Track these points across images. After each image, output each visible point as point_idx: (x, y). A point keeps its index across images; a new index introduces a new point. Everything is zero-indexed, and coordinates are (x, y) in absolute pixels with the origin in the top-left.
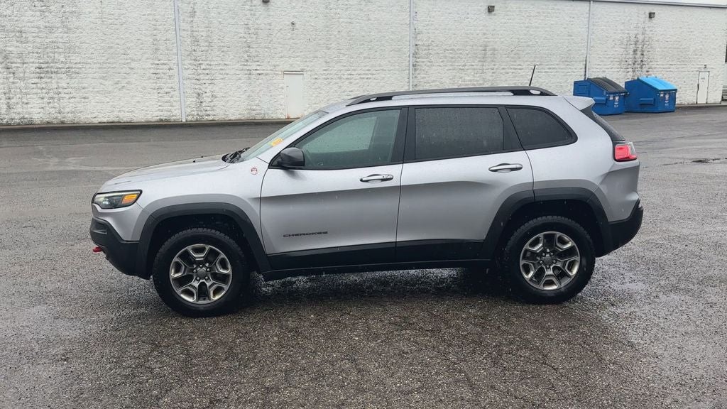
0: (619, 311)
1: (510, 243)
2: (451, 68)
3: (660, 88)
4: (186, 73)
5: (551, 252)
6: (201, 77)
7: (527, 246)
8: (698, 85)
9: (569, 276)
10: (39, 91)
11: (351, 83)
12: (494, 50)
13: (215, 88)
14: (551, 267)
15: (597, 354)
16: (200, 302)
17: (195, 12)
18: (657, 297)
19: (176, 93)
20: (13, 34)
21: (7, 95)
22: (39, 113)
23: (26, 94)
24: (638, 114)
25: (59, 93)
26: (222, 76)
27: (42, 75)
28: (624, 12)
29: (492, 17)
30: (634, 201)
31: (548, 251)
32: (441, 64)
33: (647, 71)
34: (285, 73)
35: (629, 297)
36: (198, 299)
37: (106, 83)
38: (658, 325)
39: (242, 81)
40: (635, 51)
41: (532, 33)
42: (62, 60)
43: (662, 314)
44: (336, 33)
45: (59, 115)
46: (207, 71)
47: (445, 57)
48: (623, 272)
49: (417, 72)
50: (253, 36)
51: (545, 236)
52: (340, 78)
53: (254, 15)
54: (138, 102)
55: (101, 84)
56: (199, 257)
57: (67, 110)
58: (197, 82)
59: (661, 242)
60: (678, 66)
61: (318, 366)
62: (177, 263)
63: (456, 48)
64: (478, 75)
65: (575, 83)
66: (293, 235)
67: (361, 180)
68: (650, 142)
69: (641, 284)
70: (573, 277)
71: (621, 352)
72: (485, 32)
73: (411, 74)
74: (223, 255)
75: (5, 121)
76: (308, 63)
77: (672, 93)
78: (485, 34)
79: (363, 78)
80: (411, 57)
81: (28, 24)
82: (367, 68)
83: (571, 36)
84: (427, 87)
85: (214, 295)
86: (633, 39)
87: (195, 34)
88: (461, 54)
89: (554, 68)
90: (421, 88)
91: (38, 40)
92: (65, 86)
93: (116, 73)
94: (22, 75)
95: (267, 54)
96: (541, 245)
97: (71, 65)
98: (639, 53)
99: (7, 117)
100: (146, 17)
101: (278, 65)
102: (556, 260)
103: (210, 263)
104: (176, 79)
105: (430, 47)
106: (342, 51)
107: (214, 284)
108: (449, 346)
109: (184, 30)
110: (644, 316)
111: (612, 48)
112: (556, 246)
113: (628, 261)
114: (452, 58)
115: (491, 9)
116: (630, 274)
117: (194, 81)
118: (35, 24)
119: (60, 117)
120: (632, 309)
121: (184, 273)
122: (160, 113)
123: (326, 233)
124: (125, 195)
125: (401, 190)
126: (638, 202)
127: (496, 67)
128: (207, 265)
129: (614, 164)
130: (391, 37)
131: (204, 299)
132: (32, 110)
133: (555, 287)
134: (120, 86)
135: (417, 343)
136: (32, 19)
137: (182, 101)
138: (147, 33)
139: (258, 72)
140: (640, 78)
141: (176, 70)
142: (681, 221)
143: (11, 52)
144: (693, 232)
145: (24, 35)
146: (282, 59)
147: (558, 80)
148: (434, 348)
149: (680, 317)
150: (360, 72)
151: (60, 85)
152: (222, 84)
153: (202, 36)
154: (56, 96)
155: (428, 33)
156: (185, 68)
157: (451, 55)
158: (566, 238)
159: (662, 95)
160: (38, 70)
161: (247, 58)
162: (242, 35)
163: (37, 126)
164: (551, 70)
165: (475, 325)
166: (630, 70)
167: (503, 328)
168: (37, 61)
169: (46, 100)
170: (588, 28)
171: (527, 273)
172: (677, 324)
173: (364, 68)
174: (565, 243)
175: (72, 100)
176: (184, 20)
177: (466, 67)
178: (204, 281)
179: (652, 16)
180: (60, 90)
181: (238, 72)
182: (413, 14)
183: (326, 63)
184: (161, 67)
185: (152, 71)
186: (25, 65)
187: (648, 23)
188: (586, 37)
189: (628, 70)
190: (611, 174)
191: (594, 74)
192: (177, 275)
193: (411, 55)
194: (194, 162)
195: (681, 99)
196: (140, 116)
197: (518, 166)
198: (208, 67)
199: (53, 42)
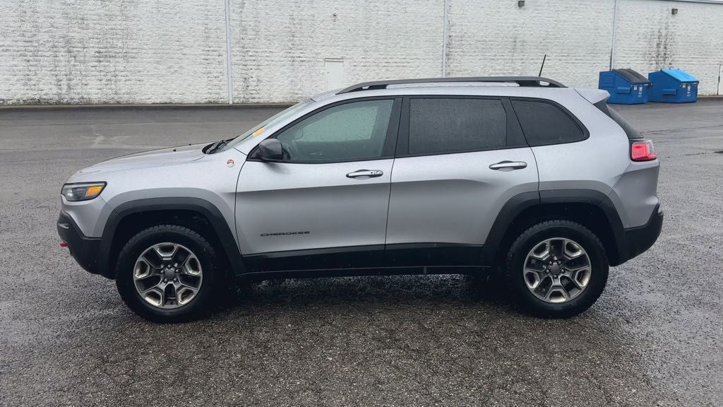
0: (634, 330)
1: (513, 249)
2: (482, 57)
3: (682, 80)
4: (234, 59)
5: (560, 260)
6: (249, 63)
7: (531, 253)
8: (719, 78)
9: (579, 288)
10: (98, 74)
11: (387, 70)
12: (524, 41)
13: (262, 74)
14: (559, 277)
15: (606, 392)
16: (167, 307)
17: (244, 4)
18: (678, 312)
19: (225, 78)
20: (75, 21)
21: (68, 77)
22: (97, 94)
23: (86, 76)
24: (661, 104)
25: (116, 76)
26: (267, 63)
27: (102, 59)
28: (649, 8)
29: (521, 11)
30: (653, 205)
31: (556, 258)
32: (473, 54)
33: (670, 64)
34: (326, 60)
35: (647, 311)
36: (164, 304)
37: (161, 67)
38: (678, 352)
39: (285, 67)
40: (658, 45)
41: (560, 26)
42: (119, 45)
43: (683, 337)
44: (374, 24)
45: (115, 96)
46: (253, 58)
47: (477, 48)
48: (641, 279)
49: (451, 61)
50: (297, 26)
51: (552, 243)
52: (377, 66)
53: (299, 7)
54: (189, 85)
55: (156, 68)
56: (166, 256)
57: (123, 91)
58: (244, 67)
59: (683, 243)
60: (700, 60)
61: (275, 399)
62: (142, 262)
63: (487, 40)
64: (508, 65)
65: (601, 73)
66: (271, 235)
67: (347, 176)
68: (673, 131)
69: (660, 294)
70: (583, 290)
71: (634, 391)
72: (515, 24)
73: (444, 63)
74: (193, 256)
75: (65, 101)
76: (347, 52)
77: (694, 85)
78: (515, 27)
79: (399, 66)
80: (445, 47)
81: (90, 12)
82: (403, 57)
83: (597, 29)
84: (459, 75)
85: (183, 299)
86: (656, 33)
87: (244, 23)
88: (491, 45)
89: (580, 60)
90: (454, 76)
91: (98, 27)
92: (122, 69)
93: (170, 58)
94: (82, 58)
95: (309, 43)
96: (547, 252)
97: (128, 50)
98: (662, 47)
99: (67, 96)
100: (198, 7)
101: (320, 53)
102: (565, 269)
103: (180, 263)
104: (225, 65)
105: (463, 39)
106: (380, 41)
107: (182, 287)
108: (435, 373)
109: (234, 20)
110: (662, 338)
111: (637, 41)
112: (564, 253)
113: (647, 265)
114: (483, 48)
115: (521, 4)
116: (648, 282)
117: (241, 67)
118: (96, 12)
119: (116, 97)
120: (650, 329)
121: (149, 274)
122: (209, 96)
123: (308, 233)
124: (91, 187)
125: (392, 187)
126: (657, 207)
127: (525, 57)
128: (176, 265)
129: (630, 164)
130: (427, 28)
131: (172, 303)
132: (90, 91)
133: (562, 300)
134: (172, 70)
135: (397, 368)
136: (93, 7)
137: (230, 85)
138: (200, 22)
139: (301, 59)
140: (663, 70)
141: (225, 56)
142: (704, 218)
143: (73, 37)
144: (717, 231)
145: (85, 22)
146: (324, 48)
147: (584, 71)
148: (416, 375)
149: (705, 341)
150: (396, 60)
151: (117, 68)
152: (268, 70)
153: (250, 26)
154: (113, 78)
155: (461, 25)
156: (233, 55)
157: (483, 46)
158: (576, 245)
159: (684, 87)
160: (97, 54)
161: (291, 46)
162: (287, 25)
163: (94, 106)
164: (577, 62)
165: (469, 344)
166: (654, 62)
167: (501, 350)
168: (97, 46)
169: (104, 82)
170: (614, 22)
171: (532, 282)
172: (701, 351)
173: (400, 57)
174: (574, 250)
175: (128, 82)
176: (234, 10)
177: (497, 57)
178: (172, 282)
179: (675, 12)
180: (117, 73)
181: (282, 59)
182: (447, 8)
183: (364, 51)
184: (211, 53)
185: (203, 57)
186: (85, 50)
187: (672, 19)
188: (611, 32)
189: (651, 62)
190: (626, 176)
191: (619, 65)
192: (141, 277)
193: (445, 45)
194: (175, 150)
195: (703, 90)
196: (190, 98)
197: (522, 164)
198: (255, 54)
199: (112, 29)
